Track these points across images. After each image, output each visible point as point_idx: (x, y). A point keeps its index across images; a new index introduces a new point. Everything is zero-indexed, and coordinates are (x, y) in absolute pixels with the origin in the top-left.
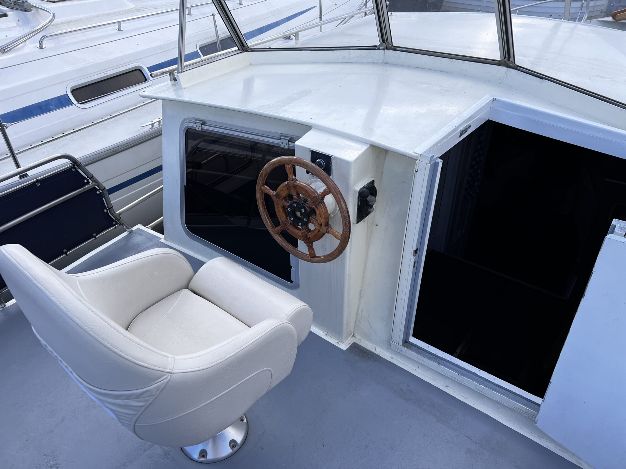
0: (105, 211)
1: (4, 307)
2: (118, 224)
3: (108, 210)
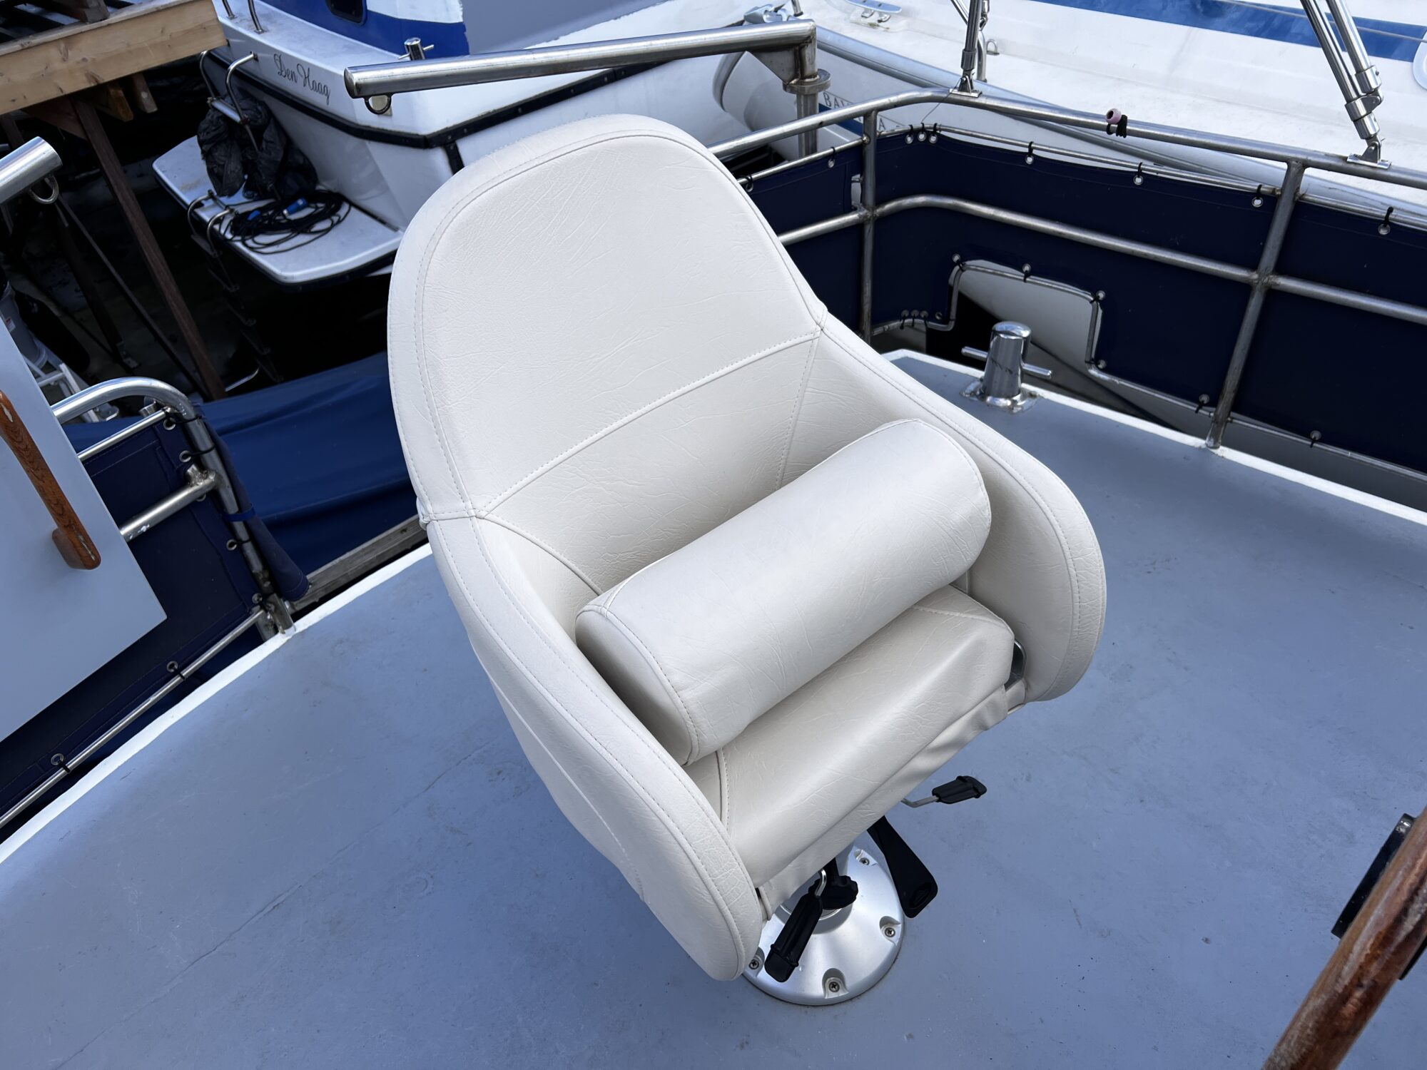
1: (1213, 447)
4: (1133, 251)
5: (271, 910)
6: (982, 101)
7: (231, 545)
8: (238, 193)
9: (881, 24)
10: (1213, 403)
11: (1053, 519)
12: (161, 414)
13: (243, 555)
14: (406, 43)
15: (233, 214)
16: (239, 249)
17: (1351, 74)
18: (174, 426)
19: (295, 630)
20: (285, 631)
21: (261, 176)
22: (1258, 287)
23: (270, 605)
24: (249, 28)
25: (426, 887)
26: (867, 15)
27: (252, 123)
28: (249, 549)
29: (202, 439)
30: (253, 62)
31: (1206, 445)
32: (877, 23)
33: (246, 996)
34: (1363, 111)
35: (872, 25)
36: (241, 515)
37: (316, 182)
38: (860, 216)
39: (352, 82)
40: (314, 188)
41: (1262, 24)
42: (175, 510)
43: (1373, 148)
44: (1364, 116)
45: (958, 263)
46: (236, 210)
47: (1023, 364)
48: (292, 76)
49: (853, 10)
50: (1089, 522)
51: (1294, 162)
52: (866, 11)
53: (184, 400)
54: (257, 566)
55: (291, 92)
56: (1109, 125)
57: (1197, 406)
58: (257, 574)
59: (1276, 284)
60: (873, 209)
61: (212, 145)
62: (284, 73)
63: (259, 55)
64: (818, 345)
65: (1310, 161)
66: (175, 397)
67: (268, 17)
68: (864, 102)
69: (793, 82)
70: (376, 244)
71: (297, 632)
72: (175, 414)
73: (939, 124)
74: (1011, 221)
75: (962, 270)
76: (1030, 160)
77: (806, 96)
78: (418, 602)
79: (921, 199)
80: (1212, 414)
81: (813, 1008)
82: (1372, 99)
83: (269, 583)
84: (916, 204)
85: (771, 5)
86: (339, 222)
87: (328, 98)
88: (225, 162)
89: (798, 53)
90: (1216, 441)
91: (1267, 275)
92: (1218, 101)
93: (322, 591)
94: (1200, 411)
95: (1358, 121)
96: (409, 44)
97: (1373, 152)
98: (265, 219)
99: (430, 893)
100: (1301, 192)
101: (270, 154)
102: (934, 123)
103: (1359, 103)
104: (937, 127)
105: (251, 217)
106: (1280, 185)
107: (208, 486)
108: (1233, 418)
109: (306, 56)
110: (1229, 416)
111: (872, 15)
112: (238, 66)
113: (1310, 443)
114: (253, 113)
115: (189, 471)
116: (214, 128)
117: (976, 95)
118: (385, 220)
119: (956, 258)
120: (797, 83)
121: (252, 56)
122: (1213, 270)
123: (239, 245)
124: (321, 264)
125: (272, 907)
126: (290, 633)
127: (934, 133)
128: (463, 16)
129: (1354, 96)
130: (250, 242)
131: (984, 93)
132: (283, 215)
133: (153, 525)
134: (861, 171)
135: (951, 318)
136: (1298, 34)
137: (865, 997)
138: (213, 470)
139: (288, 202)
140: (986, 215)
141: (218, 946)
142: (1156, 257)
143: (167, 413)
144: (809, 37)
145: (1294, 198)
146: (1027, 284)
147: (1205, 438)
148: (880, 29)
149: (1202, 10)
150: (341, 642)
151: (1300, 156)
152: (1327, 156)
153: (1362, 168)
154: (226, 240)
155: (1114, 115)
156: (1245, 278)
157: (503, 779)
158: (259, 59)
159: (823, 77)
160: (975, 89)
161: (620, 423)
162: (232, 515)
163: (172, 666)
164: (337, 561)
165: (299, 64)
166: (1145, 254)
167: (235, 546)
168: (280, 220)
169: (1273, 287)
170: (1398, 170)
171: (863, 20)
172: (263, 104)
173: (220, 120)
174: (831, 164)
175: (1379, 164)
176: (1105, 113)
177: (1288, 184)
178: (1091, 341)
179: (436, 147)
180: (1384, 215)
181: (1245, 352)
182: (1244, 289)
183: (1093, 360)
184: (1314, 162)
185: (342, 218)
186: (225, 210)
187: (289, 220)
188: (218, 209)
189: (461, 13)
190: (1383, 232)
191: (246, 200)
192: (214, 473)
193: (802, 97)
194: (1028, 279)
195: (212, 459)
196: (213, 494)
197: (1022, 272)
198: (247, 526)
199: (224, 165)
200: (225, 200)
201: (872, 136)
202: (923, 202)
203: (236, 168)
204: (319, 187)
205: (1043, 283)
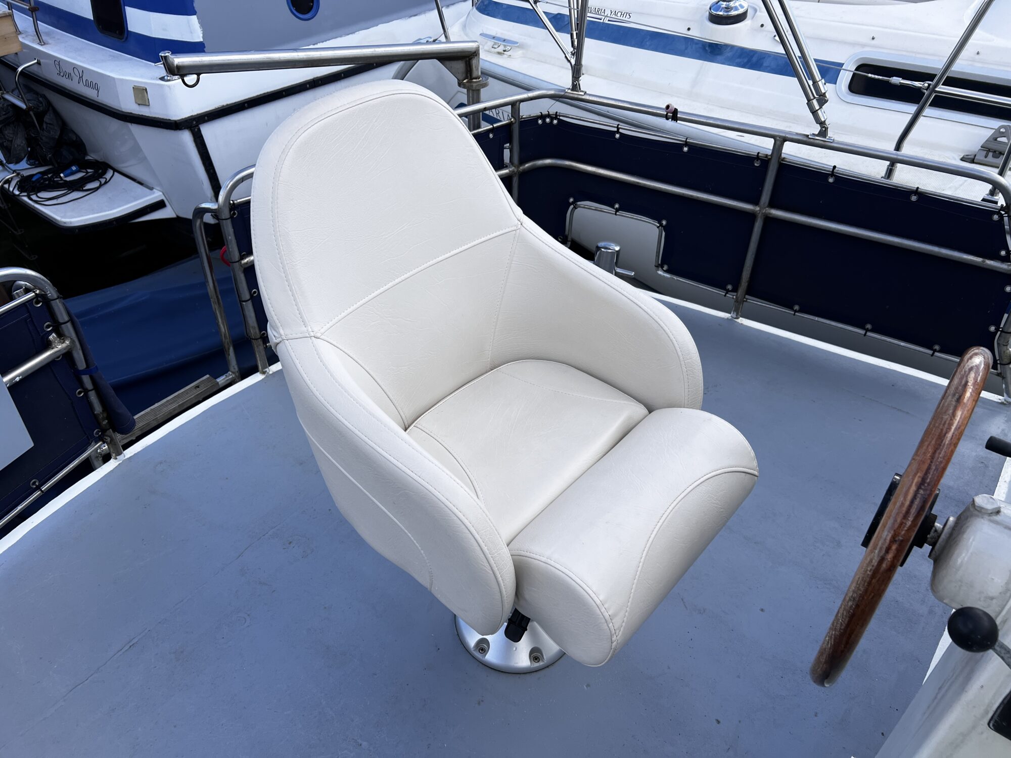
0: (992, 329)
1: (735, 318)
2: (997, 369)
3: (999, 333)
4: (683, 194)
5: (128, 649)
6: (587, 97)
7: (80, 393)
8: (23, 161)
9: (505, 53)
10: (735, 290)
11: (672, 337)
12: (32, 295)
13: (88, 401)
14: (160, 54)
15: (20, 176)
16: (26, 202)
17: (810, 84)
18: (41, 304)
19: (124, 457)
20: (117, 457)
21: (42, 149)
22: (760, 215)
23: (106, 438)
24: (33, 41)
25: (245, 622)
26: (496, 46)
27: (35, 110)
28: (93, 396)
29: (61, 314)
30: (36, 66)
31: (731, 316)
32: (503, 52)
33: (115, 709)
34: (817, 107)
35: (499, 53)
36: (88, 370)
37: (86, 154)
38: (510, 171)
39: (173, 65)
40: (84, 158)
41: (746, 60)
42: (41, 365)
43: (824, 129)
44: (818, 110)
45: (572, 203)
46: (21, 173)
47: (616, 268)
48: (69, 76)
49: (486, 43)
50: (692, 339)
51: (778, 138)
52: (495, 44)
53: (49, 285)
54: (98, 408)
55: (66, 87)
56: (667, 114)
57: (725, 292)
58: (98, 414)
59: (770, 214)
60: (518, 167)
61: (2, 125)
62: (62, 74)
63: (42, 61)
64: (519, 234)
65: (787, 137)
66: (43, 282)
67: (48, 34)
68: (511, 96)
69: (465, 81)
70: (136, 199)
71: (126, 458)
72: (42, 295)
73: (558, 112)
74: (607, 175)
75: (575, 208)
76: (617, 136)
77: (473, 90)
78: (216, 433)
79: (548, 161)
80: (734, 297)
81: (523, 675)
82: (822, 99)
83: (107, 421)
84: (545, 164)
85: (431, 38)
86: (106, 183)
87: (98, 92)
88: (13, 138)
89: (468, 63)
90: (737, 314)
91: (765, 208)
92: (722, 107)
93: (140, 430)
94: (727, 295)
95: (814, 112)
96: (162, 55)
97: (823, 132)
98: (45, 180)
99: (248, 626)
100: (783, 156)
101: (50, 133)
102: (555, 112)
103: (815, 102)
104: (558, 114)
105: (34, 179)
106: (770, 153)
107: (65, 349)
108: (747, 299)
109: (81, 62)
110: (745, 298)
111: (499, 46)
112: (24, 69)
113: (793, 313)
114: (35, 103)
115: (51, 337)
116: (4, 113)
117: (582, 93)
118: (142, 182)
119: (571, 200)
120: (467, 82)
121: (36, 61)
122: (732, 205)
123: (26, 199)
124: (93, 214)
125: (128, 647)
126: (121, 458)
127: (556, 118)
128: (203, 37)
129: (812, 98)
130: (34, 197)
131: (587, 92)
132: (60, 177)
133: (24, 376)
134: (511, 142)
135: (569, 240)
136: (768, 66)
137: (557, 663)
138: (69, 337)
139: (65, 168)
140: (591, 171)
141: (89, 677)
142: (698, 197)
143: (36, 294)
144: (475, 52)
145: (779, 161)
146: (617, 216)
147: (730, 313)
148: (505, 56)
149: (709, 51)
150: (161, 463)
151: (781, 134)
152: (797, 134)
153: (818, 141)
154: (15, 195)
155: (670, 108)
156: (752, 210)
157: (294, 547)
158: (41, 63)
159: (484, 79)
160: (582, 89)
161: (399, 279)
162: (81, 370)
163: (34, 483)
164: (149, 409)
165: (75, 67)
166: (691, 196)
167: (83, 394)
168: (58, 181)
169: (769, 215)
170: (838, 143)
171: (493, 49)
172: (44, 97)
173: (9, 107)
174: (491, 136)
175: (827, 139)
176: (664, 106)
177: (775, 150)
178: (658, 252)
179: (184, 129)
180: (831, 170)
181: (753, 256)
182: (752, 216)
183: (659, 265)
184: (790, 138)
185: (107, 180)
186: (13, 173)
187: (66, 181)
188: (6, 173)
189: (201, 35)
190: (831, 180)
191: (29, 167)
192: (69, 338)
193: (471, 91)
194: (617, 213)
195: (68, 329)
196: (67, 355)
197: (614, 208)
198: (92, 378)
199: (12, 141)
200: (12, 166)
201: (517, 119)
202: (549, 163)
203: (22, 143)
204: (88, 158)
205: (628, 216)
